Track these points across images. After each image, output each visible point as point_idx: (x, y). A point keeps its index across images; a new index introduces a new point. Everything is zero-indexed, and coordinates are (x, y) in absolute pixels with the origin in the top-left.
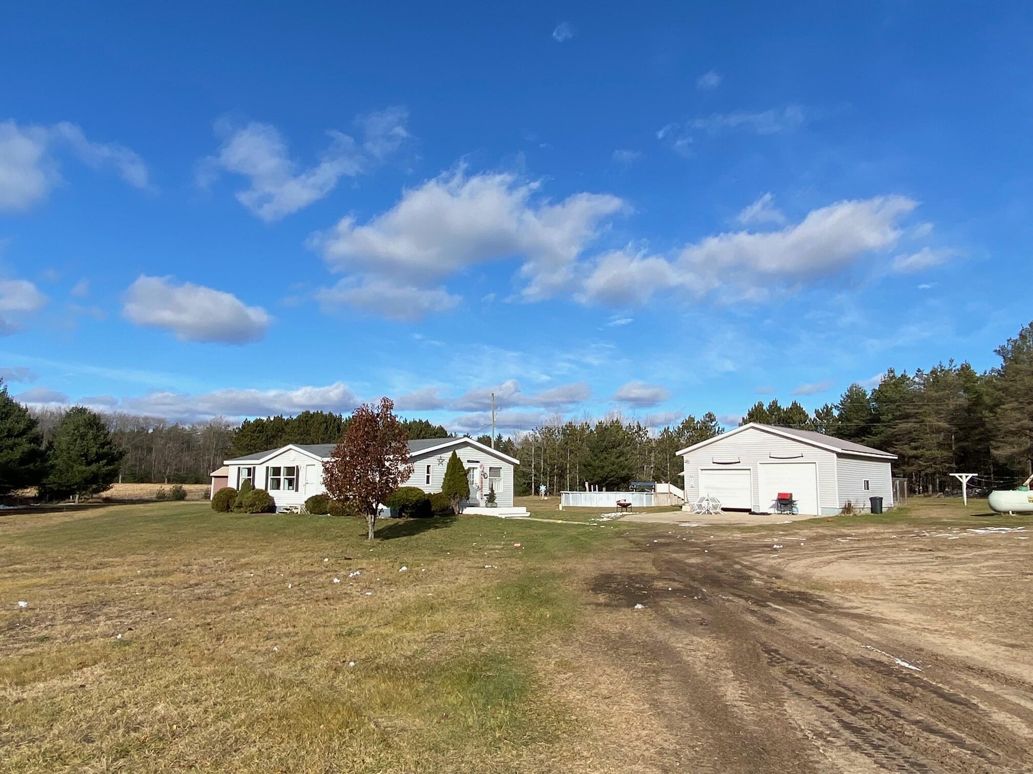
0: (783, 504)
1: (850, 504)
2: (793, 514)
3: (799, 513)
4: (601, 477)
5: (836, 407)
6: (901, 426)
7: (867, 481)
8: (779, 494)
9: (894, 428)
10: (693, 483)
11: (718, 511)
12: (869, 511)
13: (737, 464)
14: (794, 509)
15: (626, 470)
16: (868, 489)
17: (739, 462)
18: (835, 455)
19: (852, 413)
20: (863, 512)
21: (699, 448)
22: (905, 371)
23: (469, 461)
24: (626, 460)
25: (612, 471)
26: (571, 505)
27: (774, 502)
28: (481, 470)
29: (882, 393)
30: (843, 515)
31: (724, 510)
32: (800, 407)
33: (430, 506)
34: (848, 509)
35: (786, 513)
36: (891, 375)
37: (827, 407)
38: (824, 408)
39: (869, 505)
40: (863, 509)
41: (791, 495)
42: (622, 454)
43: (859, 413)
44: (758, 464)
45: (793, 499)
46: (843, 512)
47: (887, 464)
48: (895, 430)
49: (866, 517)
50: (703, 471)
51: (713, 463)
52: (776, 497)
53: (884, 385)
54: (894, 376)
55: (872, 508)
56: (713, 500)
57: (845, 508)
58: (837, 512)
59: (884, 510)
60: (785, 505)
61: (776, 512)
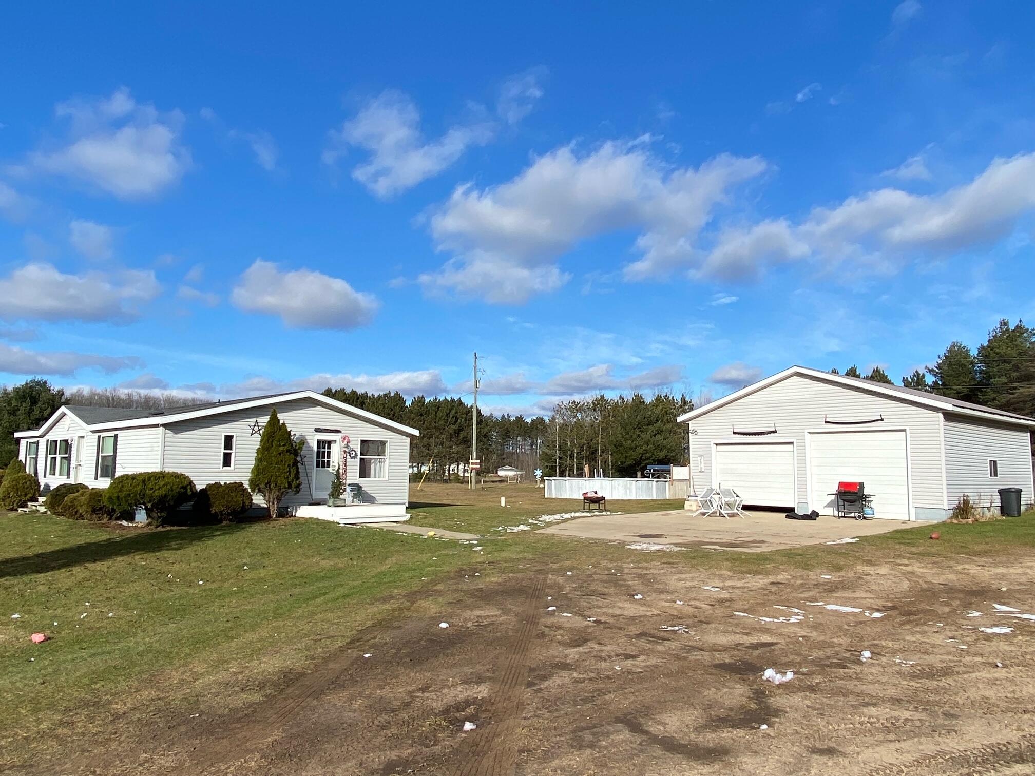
0: (847, 501)
1: (966, 502)
2: (865, 518)
3: (876, 516)
4: (635, 460)
5: (931, 371)
6: (1021, 390)
7: (995, 462)
8: (841, 484)
9: (1013, 394)
10: (703, 466)
11: (736, 511)
12: (997, 512)
13: (772, 435)
14: (867, 510)
15: (665, 452)
16: (996, 475)
17: (775, 432)
18: (941, 415)
19: (951, 378)
20: (988, 514)
21: (712, 410)
22: (1021, 321)
23: (317, 430)
24: (665, 439)
25: (647, 451)
26: (554, 497)
27: (833, 497)
28: (343, 445)
29: (991, 350)
30: (955, 521)
31: (746, 508)
32: (883, 374)
33: (209, 506)
34: (963, 509)
35: (853, 515)
36: (1005, 328)
37: (919, 374)
38: (914, 375)
39: (998, 502)
40: (989, 508)
41: (861, 485)
42: (659, 432)
43: (961, 378)
44: (806, 434)
45: (866, 492)
46: (955, 516)
47: (1025, 434)
48: (1012, 396)
49: (992, 522)
50: (718, 447)
51: (735, 433)
52: (834, 489)
53: (994, 341)
54: (1008, 330)
55: (1001, 507)
56: (728, 493)
57: (958, 508)
58: (944, 516)
59: (1023, 508)
60: (852, 502)
61: (836, 513)
